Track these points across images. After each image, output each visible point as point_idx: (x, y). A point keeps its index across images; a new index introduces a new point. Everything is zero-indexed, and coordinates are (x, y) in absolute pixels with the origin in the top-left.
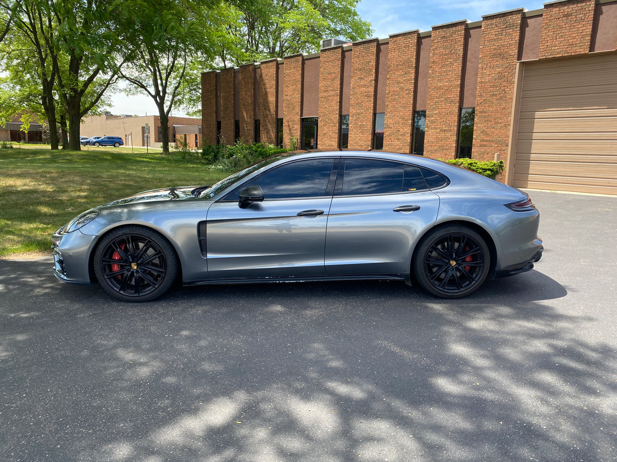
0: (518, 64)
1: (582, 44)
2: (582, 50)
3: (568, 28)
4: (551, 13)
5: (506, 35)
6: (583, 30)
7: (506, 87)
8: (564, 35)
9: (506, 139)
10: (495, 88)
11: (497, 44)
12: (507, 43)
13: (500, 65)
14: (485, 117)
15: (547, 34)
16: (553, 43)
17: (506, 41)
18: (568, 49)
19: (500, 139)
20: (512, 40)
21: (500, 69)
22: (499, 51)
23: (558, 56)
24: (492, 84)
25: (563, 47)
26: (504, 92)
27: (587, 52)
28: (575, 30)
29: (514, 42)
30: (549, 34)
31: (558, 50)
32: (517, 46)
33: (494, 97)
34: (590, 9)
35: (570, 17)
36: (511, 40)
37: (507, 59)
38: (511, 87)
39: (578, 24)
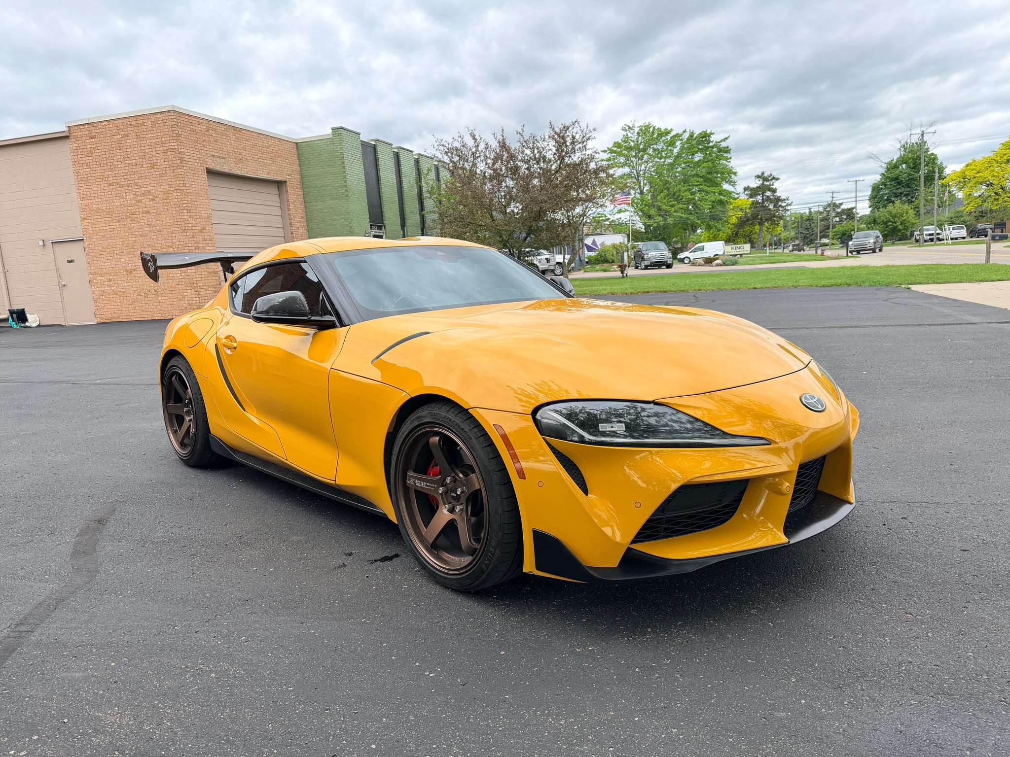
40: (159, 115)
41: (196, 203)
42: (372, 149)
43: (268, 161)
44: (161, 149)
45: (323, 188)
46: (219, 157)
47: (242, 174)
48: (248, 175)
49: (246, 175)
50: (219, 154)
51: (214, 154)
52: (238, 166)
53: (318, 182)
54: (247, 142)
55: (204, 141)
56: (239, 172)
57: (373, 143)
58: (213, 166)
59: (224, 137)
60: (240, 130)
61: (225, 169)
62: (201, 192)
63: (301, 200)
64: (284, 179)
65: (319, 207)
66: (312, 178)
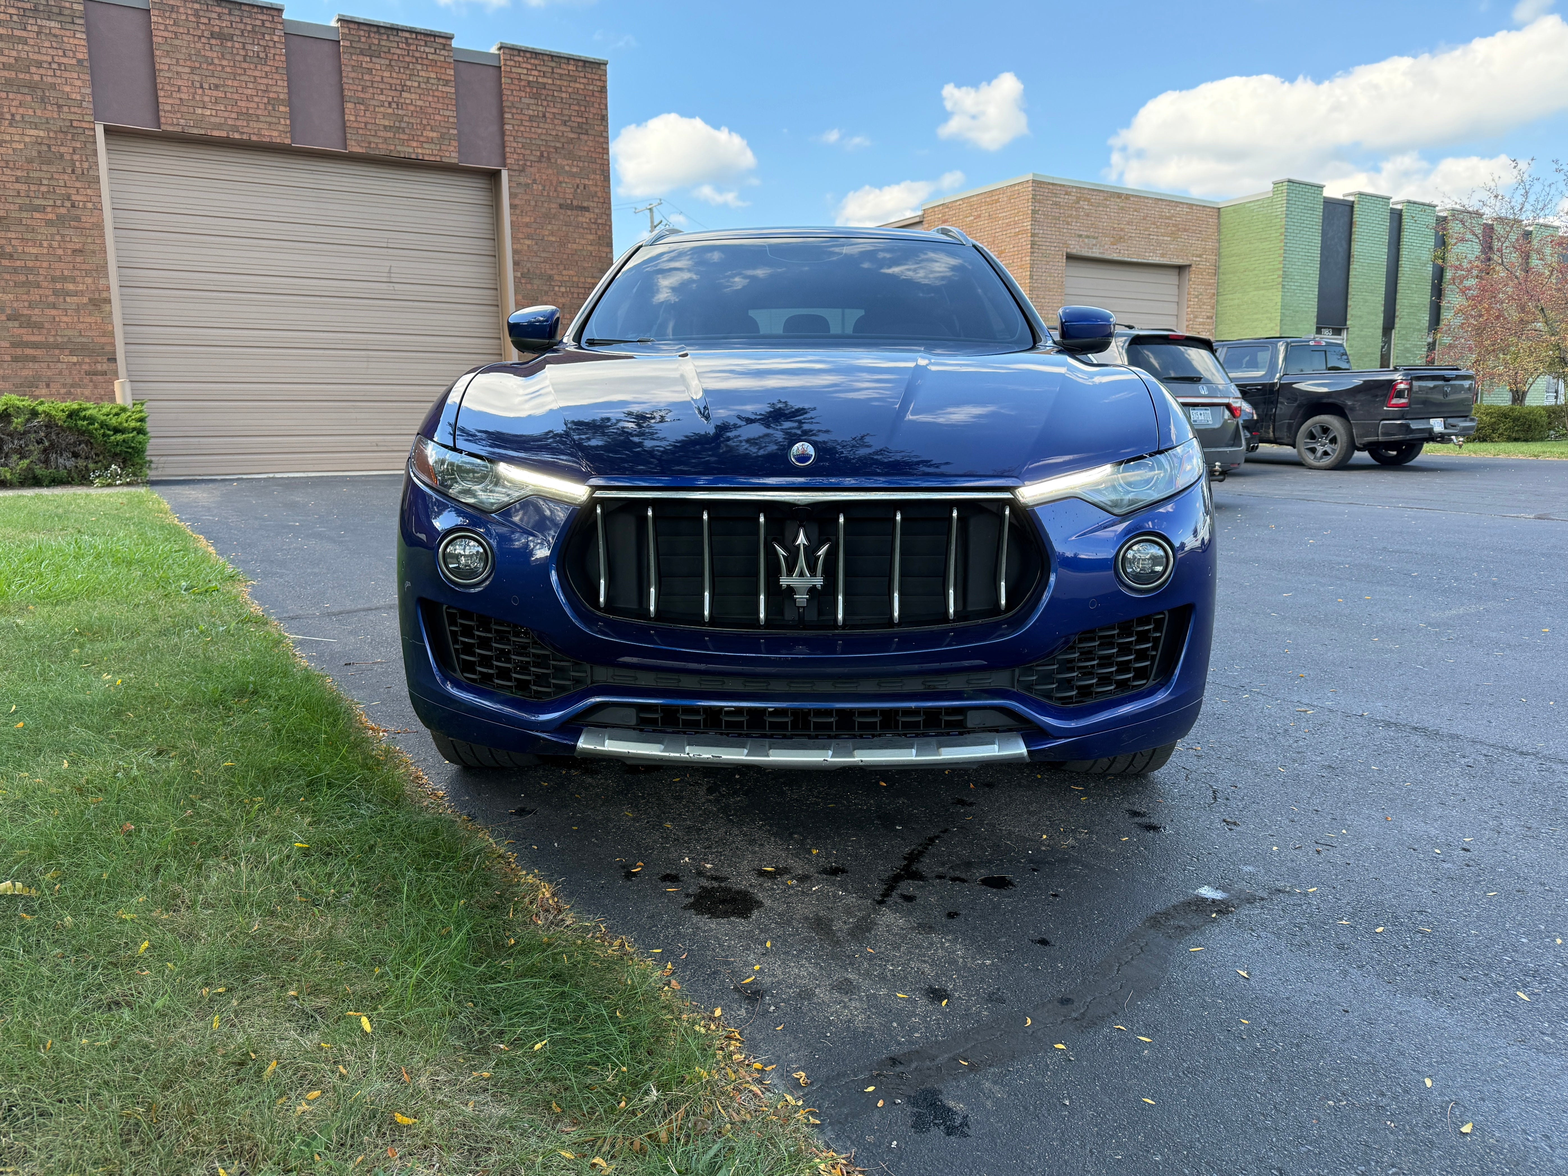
0: (100, 130)
1: (274, 120)
2: (275, 134)
3: (228, 70)
4: (174, 16)
5: (38, 33)
6: (267, 85)
7: (74, 191)
8: (223, 86)
9: (103, 340)
10: (33, 188)
11: (14, 53)
12: (49, 59)
13: (37, 120)
14: (15, 271)
15: (175, 68)
16: (198, 98)
17: (44, 51)
18: (239, 123)
19: (84, 340)
20: (65, 55)
21: (42, 134)
22: (28, 77)
23: (216, 133)
24: (19, 173)
25: (226, 114)
26: (68, 204)
27: (288, 141)
28: (246, 78)
29: (74, 62)
30: (180, 69)
31: (213, 120)
32: (88, 77)
33: (37, 215)
34: (276, 39)
35: (229, 44)
36: (61, 53)
37: (59, 106)
38: (89, 192)
39: (252, 66)
40: (1016, 188)
41: (1043, 300)
42: (1347, 208)
43: (1166, 238)
44: (1013, 231)
45: (1246, 273)
46: (1087, 237)
47: (1119, 258)
48: (1129, 259)
49: (1126, 259)
50: (1088, 233)
51: (1081, 233)
52: (1115, 247)
53: (1241, 264)
54: (1135, 213)
55: (1070, 216)
56: (1115, 257)
57: (1351, 198)
58: (1076, 249)
59: (1101, 209)
60: (1128, 197)
61: (1096, 253)
62: (1053, 286)
63: (1212, 291)
64: (1188, 263)
65: (1236, 302)
66: (1234, 258)
